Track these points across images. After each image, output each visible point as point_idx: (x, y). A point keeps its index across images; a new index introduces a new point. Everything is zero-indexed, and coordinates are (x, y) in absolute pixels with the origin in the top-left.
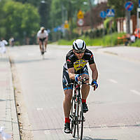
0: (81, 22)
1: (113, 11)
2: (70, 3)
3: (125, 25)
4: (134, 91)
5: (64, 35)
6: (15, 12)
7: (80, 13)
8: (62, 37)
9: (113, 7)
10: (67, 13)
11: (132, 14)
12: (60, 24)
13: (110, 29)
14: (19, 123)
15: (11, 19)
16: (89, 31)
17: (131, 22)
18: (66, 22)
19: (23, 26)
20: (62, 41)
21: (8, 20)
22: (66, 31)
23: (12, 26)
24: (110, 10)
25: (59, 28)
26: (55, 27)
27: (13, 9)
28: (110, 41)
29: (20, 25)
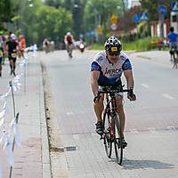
0: (114, 27)
1: (146, 15)
2: (103, 7)
3: (158, 29)
4: (166, 96)
5: (97, 39)
6: (48, 17)
7: (113, 17)
8: (95, 42)
9: (146, 11)
10: (100, 17)
11: (165, 18)
12: (93, 29)
13: (144, 33)
14: (48, 128)
15: (44, 23)
16: (123, 35)
17: (165, 26)
18: (99, 26)
19: (56, 30)
20: (95, 46)
21: (42, 25)
22: (99, 35)
23: (45, 30)
24: (144, 14)
25: (92, 33)
26: (88, 31)
27: (47, 14)
28: (144, 46)
29: (53, 29)
